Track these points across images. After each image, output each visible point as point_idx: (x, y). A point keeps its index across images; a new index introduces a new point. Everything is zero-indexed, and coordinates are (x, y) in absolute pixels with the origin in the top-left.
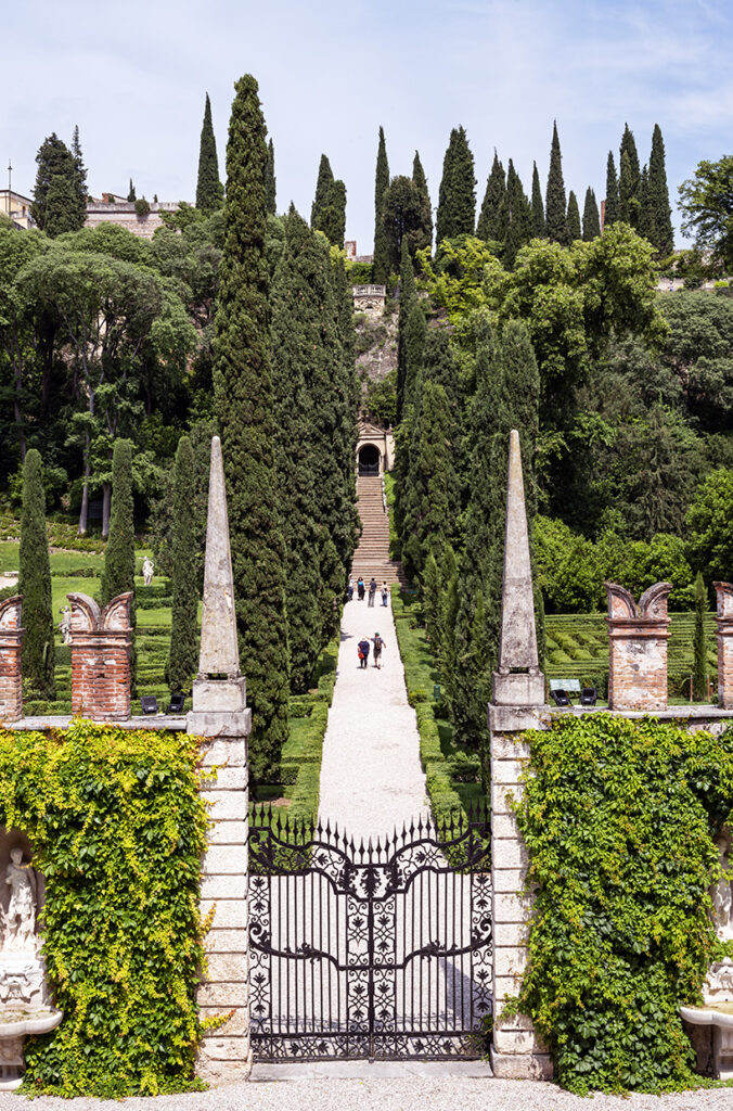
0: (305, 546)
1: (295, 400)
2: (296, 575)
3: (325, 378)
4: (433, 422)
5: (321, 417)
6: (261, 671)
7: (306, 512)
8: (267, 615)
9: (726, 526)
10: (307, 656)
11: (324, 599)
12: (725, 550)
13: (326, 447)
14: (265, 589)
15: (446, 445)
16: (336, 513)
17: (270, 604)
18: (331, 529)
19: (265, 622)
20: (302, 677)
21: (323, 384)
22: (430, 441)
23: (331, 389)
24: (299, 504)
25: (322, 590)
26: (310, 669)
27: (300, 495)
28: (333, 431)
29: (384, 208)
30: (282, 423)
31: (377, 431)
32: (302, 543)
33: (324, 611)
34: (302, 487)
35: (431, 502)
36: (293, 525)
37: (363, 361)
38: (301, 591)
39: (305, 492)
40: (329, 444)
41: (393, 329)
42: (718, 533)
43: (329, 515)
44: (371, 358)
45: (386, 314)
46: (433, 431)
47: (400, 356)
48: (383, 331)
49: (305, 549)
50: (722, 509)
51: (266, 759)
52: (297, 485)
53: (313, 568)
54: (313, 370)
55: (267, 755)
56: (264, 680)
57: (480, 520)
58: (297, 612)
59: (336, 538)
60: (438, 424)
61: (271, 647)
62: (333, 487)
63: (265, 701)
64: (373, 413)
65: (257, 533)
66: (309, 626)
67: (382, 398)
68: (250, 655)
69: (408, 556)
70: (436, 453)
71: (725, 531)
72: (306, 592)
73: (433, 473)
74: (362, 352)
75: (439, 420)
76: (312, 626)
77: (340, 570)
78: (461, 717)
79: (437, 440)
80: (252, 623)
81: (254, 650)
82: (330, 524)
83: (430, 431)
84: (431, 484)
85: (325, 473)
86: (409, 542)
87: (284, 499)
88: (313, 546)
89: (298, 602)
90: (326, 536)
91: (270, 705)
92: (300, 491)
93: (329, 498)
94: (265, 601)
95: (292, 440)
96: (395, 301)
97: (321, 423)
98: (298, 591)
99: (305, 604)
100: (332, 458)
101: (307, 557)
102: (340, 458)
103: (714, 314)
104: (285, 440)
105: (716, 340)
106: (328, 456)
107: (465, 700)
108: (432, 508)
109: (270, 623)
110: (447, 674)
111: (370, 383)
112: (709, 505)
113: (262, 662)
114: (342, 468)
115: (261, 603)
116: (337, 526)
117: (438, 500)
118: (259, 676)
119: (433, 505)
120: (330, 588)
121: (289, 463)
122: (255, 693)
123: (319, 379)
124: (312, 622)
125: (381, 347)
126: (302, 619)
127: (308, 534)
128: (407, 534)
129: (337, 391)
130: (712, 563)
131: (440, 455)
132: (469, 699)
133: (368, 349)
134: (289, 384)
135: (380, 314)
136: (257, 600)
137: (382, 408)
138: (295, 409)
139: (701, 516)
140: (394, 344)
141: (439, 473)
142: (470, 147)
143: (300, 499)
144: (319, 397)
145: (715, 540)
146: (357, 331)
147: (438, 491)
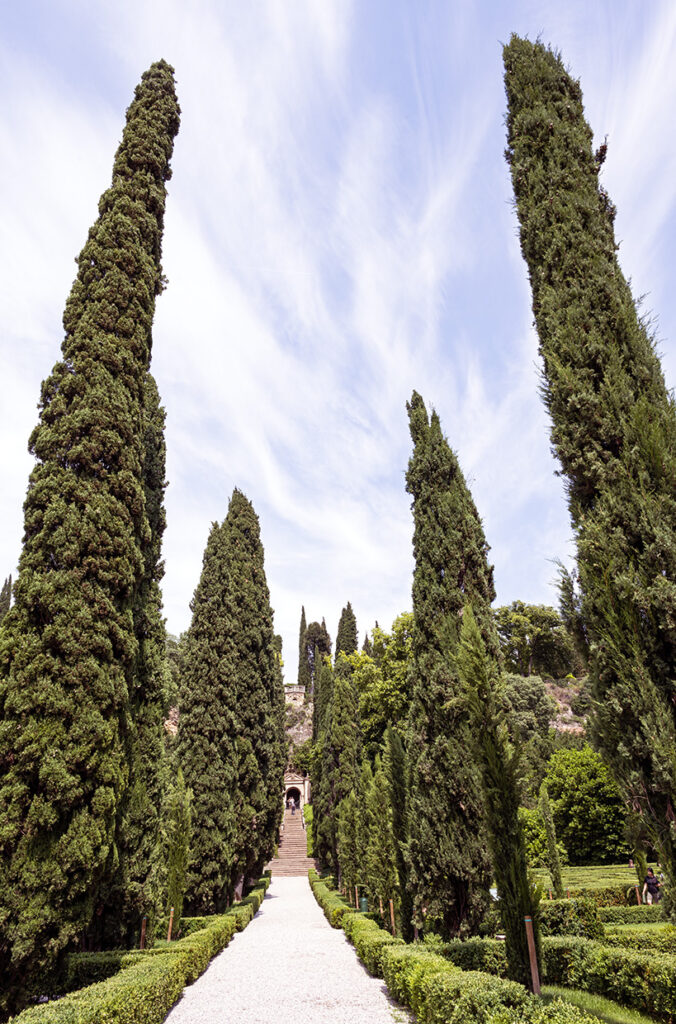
0: (224, 738)
1: (223, 600)
2: (211, 769)
3: (254, 606)
4: (342, 708)
5: (249, 636)
6: (65, 703)
7: (227, 705)
8: (91, 603)
9: (577, 790)
10: (218, 866)
11: (244, 815)
12: (581, 812)
13: (252, 664)
14: (95, 553)
15: (352, 727)
16: (260, 728)
17: (102, 583)
18: (254, 743)
19: (85, 612)
20: (211, 893)
21: (252, 611)
22: (340, 723)
23: (258, 617)
24: (221, 696)
25: (242, 805)
26: (222, 884)
27: (221, 686)
28: (259, 652)
29: (305, 641)
30: (209, 618)
31: (299, 778)
32: (220, 736)
33: (243, 828)
34: (224, 678)
35: (341, 773)
36: (212, 716)
37: (290, 732)
38: (217, 788)
39: (226, 684)
40: (255, 662)
41: (310, 712)
42: (572, 796)
43: (252, 728)
44: (296, 731)
45: (305, 703)
46: (342, 715)
47: (314, 730)
48: (304, 714)
49: (224, 743)
50: (571, 776)
51: (47, 911)
52: (219, 678)
53: (231, 764)
54: (243, 597)
55: (52, 903)
56: (67, 725)
57: (431, 580)
58: (210, 811)
59: (258, 753)
60: (345, 709)
61: (93, 662)
62: (257, 702)
63: (60, 767)
64: (297, 766)
65: (95, 466)
66: (222, 829)
67: (303, 756)
68: (46, 671)
69: (322, 835)
70: (345, 732)
71: (577, 793)
72: (222, 789)
73: (342, 749)
74: (289, 727)
75: (346, 706)
76: (225, 830)
77: (261, 788)
78: (428, 869)
79: (345, 722)
80: (61, 610)
81: (56, 664)
82: (253, 737)
83: (340, 716)
84: (342, 758)
85: (249, 687)
86: (324, 822)
87: (205, 690)
88: (232, 741)
89: (212, 800)
90: (248, 748)
91: (71, 779)
92: (222, 682)
93: (252, 712)
94: (91, 575)
95: (217, 634)
96: (312, 694)
97: (248, 641)
98: (213, 787)
99: (219, 803)
100: (257, 676)
101: (225, 752)
102: (265, 677)
103: (515, 684)
104: (210, 635)
105: (519, 700)
106: (254, 673)
107: (433, 839)
108: (342, 778)
109: (97, 617)
110: (380, 866)
111: (294, 747)
112: (560, 775)
113: (68, 687)
114: (267, 689)
115: (83, 579)
116: (260, 741)
117: (347, 770)
118: (59, 714)
119: (344, 775)
120: (250, 804)
121: (214, 655)
122: (43, 750)
123: (248, 605)
124: (226, 824)
125: (302, 723)
126: (216, 821)
127: (227, 726)
128: (322, 816)
129: (264, 619)
130: (571, 825)
131: (348, 734)
132: (438, 835)
133: (293, 725)
134: (218, 585)
135: (301, 703)
136: (77, 573)
137: (302, 762)
138: (222, 608)
139: (555, 785)
140: (310, 722)
141: (347, 749)
142: (354, 613)
143: (221, 690)
144: (248, 620)
145: (569, 805)
146: (287, 714)
147: (348, 764)
